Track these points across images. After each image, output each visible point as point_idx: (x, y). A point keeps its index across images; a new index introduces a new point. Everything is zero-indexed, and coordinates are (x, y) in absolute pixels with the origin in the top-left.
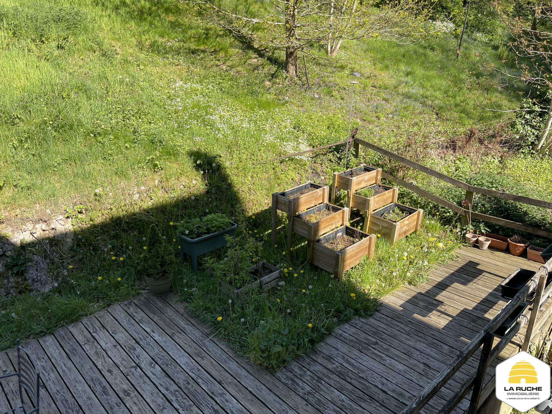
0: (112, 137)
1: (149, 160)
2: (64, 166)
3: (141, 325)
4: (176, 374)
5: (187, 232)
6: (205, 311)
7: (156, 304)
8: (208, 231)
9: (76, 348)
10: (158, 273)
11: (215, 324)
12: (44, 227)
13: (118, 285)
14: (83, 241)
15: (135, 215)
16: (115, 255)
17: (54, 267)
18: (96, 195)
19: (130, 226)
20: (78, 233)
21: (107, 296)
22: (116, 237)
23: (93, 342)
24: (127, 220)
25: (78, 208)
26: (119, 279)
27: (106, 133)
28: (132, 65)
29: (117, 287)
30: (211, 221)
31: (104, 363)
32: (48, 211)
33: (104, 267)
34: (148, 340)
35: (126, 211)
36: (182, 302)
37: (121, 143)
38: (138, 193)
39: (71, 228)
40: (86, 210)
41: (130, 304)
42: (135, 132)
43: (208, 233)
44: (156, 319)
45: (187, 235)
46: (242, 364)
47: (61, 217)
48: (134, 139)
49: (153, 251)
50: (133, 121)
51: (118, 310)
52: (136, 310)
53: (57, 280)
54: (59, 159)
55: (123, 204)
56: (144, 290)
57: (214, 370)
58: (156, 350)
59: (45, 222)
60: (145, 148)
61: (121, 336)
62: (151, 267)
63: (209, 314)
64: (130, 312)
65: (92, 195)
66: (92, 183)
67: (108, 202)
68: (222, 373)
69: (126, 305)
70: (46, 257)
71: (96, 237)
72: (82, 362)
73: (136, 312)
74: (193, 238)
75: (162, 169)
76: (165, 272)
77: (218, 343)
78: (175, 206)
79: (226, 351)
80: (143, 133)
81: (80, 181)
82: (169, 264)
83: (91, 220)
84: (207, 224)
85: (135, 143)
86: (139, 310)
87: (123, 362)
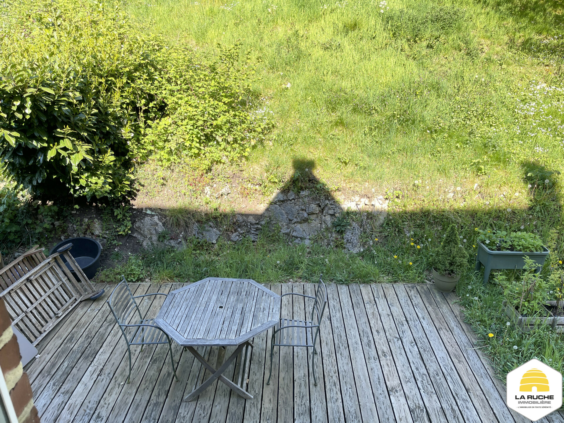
0: (446, 135)
1: (475, 163)
2: (396, 155)
3: (415, 308)
4: (429, 361)
5: (488, 242)
6: (479, 323)
7: (435, 297)
8: (512, 248)
9: (360, 303)
10: (446, 270)
11: (485, 338)
12: (367, 201)
13: (408, 268)
14: (392, 221)
15: (444, 212)
16: (415, 242)
17: (365, 235)
18: (414, 185)
19: (436, 221)
20: (390, 214)
21: (397, 273)
22: (421, 226)
23: (374, 305)
24: (435, 215)
25: (396, 193)
26: (411, 263)
27: (442, 130)
28: (494, 64)
29: (407, 270)
30: (520, 238)
31: (376, 324)
32: (373, 190)
33: (402, 248)
34: (417, 323)
35: (437, 206)
36: (460, 305)
37: (453, 142)
38: (454, 192)
39: (386, 208)
40: (403, 196)
41: (413, 288)
42: (470, 133)
43: (512, 250)
44: (430, 309)
45: (487, 245)
46: (497, 387)
47: (381, 197)
48: (467, 140)
49: (446, 248)
50: (474, 122)
51: (401, 288)
52: (416, 295)
53: (364, 247)
54: (394, 149)
55: (435, 199)
56: (430, 281)
57: (467, 378)
58: (420, 334)
59: (369, 198)
60: (475, 150)
61: (396, 310)
62: (440, 262)
63: (483, 327)
64: (410, 294)
65: (411, 185)
66: (415, 174)
67: (422, 194)
68: (474, 384)
69: (409, 287)
70: (361, 226)
71: (403, 221)
72: (361, 315)
73: (415, 297)
74: (493, 250)
75: (485, 174)
76: (452, 271)
77: (481, 357)
78: (487, 214)
79: (486, 367)
80: (479, 135)
81: (405, 171)
82: (458, 266)
83: (404, 206)
84: (514, 241)
85: (467, 144)
86: (419, 295)
87: (390, 330)
